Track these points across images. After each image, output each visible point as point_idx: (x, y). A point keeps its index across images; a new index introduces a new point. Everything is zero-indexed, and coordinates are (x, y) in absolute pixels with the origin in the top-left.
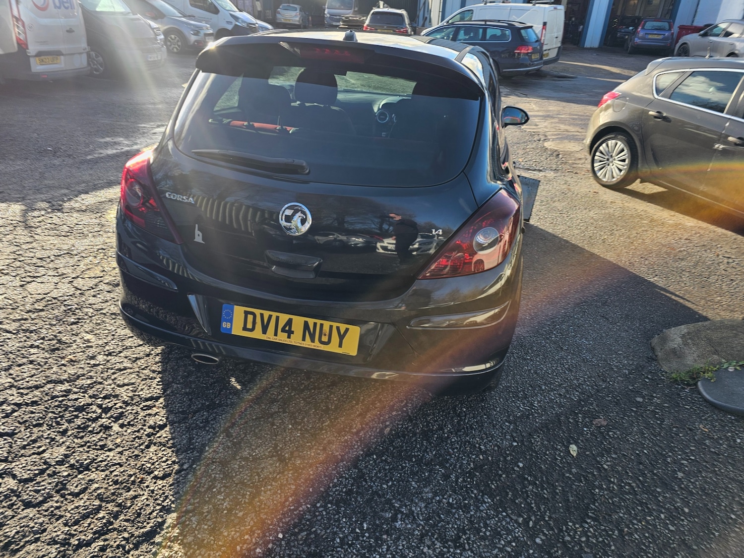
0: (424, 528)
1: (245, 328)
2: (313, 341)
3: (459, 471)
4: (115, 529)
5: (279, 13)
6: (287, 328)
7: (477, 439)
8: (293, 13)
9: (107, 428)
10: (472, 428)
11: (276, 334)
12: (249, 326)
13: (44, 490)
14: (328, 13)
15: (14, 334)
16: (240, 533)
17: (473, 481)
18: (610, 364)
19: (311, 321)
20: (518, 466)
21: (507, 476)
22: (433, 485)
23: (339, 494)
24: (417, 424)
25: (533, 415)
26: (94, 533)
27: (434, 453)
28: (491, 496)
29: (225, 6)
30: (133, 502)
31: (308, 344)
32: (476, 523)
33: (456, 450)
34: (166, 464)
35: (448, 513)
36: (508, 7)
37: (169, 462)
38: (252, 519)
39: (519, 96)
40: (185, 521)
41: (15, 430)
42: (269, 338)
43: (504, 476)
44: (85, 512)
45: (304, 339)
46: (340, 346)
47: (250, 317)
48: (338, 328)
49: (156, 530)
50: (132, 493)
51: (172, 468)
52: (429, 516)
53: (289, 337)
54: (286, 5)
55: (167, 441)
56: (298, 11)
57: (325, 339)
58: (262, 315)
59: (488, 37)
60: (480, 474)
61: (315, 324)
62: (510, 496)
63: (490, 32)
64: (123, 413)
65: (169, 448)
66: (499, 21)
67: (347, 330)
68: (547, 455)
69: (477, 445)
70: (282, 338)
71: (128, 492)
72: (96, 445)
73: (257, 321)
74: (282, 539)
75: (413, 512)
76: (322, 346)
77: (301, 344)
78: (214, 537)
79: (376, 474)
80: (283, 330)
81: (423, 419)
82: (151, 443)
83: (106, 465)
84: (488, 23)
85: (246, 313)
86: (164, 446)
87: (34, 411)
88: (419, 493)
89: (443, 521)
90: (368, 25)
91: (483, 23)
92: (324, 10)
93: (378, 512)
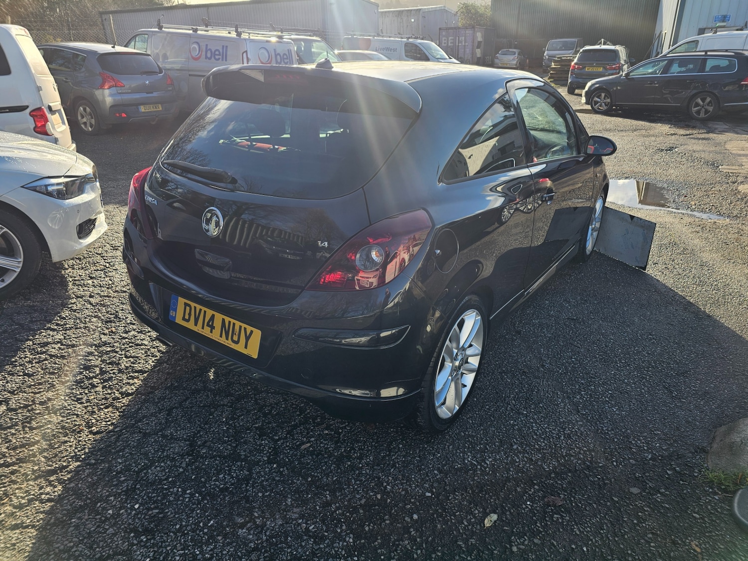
0: (262, 543)
1: (184, 319)
2: (227, 339)
3: (346, 503)
4: (33, 461)
5: (498, 59)
6: (210, 324)
7: (390, 478)
8: (511, 57)
9: (94, 386)
10: (394, 466)
11: (203, 328)
12: (187, 317)
13: (16, 419)
14: (547, 55)
15: (93, 306)
16: (109, 494)
17: (352, 517)
18: (631, 442)
19: (227, 319)
20: (412, 518)
21: (391, 524)
22: (307, 507)
23: (213, 488)
24: (340, 447)
25: (475, 471)
26: (17, 459)
27: (335, 479)
28: (357, 537)
29: (435, 55)
30: (61, 445)
31: (223, 340)
32: (317, 557)
33: (358, 482)
34: (105, 423)
35: (299, 537)
36: (744, 34)
37: (109, 423)
38: (128, 486)
39: (738, 133)
40: (80, 471)
41: (35, 373)
42: (198, 330)
43: (388, 522)
44: (26, 442)
45: (221, 336)
46: (246, 347)
47: (188, 308)
48: (245, 329)
49: (57, 471)
50: (66, 439)
51: (107, 428)
52: (278, 534)
53: (211, 332)
54: (505, 50)
55: (122, 407)
56: (516, 55)
57: (235, 338)
58: (195, 308)
59: (707, 69)
60: (364, 513)
61: (230, 322)
62: (376, 543)
63: (710, 64)
64: (112, 377)
65: (119, 412)
66: (727, 51)
67: (252, 332)
68: (455, 516)
69: (385, 484)
70: (206, 332)
71: (65, 437)
72: (75, 397)
73: (192, 313)
74: (135, 510)
75: (266, 525)
76: (233, 344)
77: (219, 339)
78: (90, 490)
79: (263, 481)
80: (208, 325)
81: (351, 444)
82: (111, 406)
83: (68, 413)
84: (709, 53)
85: (186, 304)
86: (117, 410)
87: (57, 362)
88: (287, 509)
89: (287, 543)
90: (576, 64)
91: (703, 53)
92: (544, 52)
93: (234, 515)
